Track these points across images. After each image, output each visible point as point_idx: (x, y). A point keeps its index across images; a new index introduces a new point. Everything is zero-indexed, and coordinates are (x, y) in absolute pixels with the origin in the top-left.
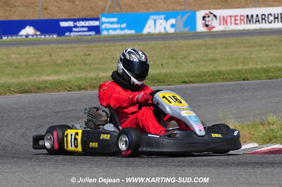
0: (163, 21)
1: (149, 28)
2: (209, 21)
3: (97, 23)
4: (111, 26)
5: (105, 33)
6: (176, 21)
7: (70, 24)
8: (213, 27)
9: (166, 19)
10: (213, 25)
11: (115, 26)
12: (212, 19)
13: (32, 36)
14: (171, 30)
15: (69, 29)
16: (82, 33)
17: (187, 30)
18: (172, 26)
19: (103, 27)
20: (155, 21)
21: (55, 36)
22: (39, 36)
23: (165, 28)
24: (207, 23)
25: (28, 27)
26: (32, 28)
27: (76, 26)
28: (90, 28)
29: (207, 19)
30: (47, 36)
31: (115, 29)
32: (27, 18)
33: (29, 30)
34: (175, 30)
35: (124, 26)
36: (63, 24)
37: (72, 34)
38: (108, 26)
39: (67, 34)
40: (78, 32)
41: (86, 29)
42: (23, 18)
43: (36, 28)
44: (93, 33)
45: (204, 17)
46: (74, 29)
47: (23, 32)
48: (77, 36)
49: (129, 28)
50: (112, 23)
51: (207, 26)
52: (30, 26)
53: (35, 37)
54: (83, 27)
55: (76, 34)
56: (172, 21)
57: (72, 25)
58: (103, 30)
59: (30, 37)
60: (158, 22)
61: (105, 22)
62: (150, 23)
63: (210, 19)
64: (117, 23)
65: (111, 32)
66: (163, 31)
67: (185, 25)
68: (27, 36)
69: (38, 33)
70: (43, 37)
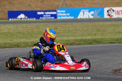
0: (88, 13)
1: (81, 16)
2: (110, 13)
3: (55, 13)
4: (62, 15)
5: (59, 18)
6: (94, 13)
7: (42, 13)
8: (112, 16)
9: (89, 12)
10: (112, 15)
11: (64, 14)
12: (112, 12)
13: (24, 19)
14: (92, 17)
15: (42, 16)
16: (48, 18)
17: (99, 17)
18: (92, 15)
19: (58, 15)
20: (84, 12)
21: (35, 19)
22: (27, 19)
23: (88, 16)
24: (109, 14)
25: (21, 14)
26: (23, 15)
27: (45, 14)
28: (52, 15)
29: (109, 12)
30: (31, 19)
31: (64, 16)
32: (20, 10)
33: (22, 16)
34: (94, 17)
35: (68, 14)
36: (39, 13)
37: (43, 18)
38: (61, 14)
39: (41, 18)
40: (46, 17)
41: (50, 16)
42: (18, 10)
43: (26, 15)
44: (53, 18)
45: (108, 11)
46: (44, 16)
47: (19, 17)
48: (45, 19)
49: (71, 15)
50: (63, 13)
51: (109, 15)
52: (23, 14)
53: (25, 19)
54: (48, 15)
55: (45, 18)
56: (92, 12)
57: (43, 14)
58: (58, 16)
59: (23, 19)
60: (85, 13)
61: (59, 13)
62: (81, 13)
63: (111, 12)
64: (65, 13)
65: (62, 18)
66: (88, 17)
67: (99, 15)
68: (21, 19)
69: (27, 17)
70: (29, 19)
